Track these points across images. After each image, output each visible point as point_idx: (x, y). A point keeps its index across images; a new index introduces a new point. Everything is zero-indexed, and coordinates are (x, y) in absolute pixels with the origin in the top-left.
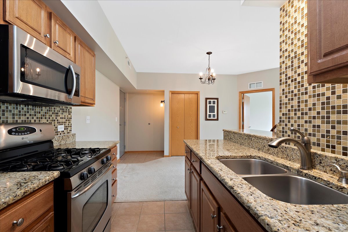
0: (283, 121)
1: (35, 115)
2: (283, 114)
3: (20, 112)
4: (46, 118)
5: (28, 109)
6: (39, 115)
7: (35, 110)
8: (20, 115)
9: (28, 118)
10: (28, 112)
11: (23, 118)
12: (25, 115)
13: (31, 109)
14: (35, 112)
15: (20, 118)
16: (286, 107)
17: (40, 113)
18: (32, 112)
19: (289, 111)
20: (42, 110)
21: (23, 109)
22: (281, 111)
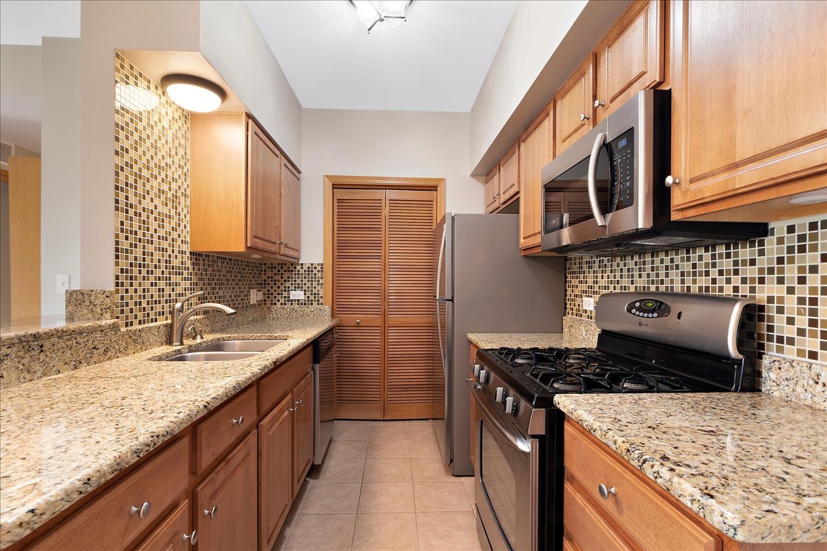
0: (122, 284)
1: (736, 272)
2: (122, 271)
3: (694, 266)
4: (781, 281)
5: (713, 257)
6: (751, 272)
7: (736, 255)
8: (694, 274)
9: (714, 281)
10: (714, 265)
11: (703, 281)
12: (707, 274)
13: (721, 256)
14: (736, 263)
15: (694, 282)
16: (127, 258)
17: (753, 262)
18: (727, 264)
19: (131, 265)
20: (762, 253)
21: (700, 258)
22: (117, 264)
